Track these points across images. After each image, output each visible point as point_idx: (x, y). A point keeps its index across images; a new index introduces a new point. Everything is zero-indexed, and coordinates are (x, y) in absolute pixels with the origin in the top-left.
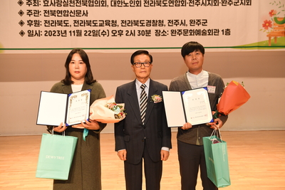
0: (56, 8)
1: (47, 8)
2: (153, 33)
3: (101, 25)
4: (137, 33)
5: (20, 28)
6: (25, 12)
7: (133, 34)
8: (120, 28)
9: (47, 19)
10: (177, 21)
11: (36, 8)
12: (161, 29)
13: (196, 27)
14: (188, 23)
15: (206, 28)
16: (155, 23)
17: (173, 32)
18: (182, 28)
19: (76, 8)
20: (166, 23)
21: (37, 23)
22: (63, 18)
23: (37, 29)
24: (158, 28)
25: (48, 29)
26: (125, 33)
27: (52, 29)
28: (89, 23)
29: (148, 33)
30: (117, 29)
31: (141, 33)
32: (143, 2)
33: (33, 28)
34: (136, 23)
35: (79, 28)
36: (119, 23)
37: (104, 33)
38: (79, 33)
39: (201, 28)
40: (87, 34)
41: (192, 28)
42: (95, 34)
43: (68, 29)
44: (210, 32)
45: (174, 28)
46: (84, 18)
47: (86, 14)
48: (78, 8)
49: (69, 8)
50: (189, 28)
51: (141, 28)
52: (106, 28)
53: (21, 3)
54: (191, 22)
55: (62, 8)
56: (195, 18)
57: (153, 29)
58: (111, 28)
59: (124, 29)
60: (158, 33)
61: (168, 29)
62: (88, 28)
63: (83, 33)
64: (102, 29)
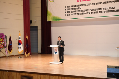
0: (74, 8)
1: (71, 8)
2: (98, 12)
3: (84, 11)
4: (94, 13)
5: (65, 14)
6: (67, 9)
7: (93, 13)
8: (89, 12)
9: (71, 11)
10: (105, 8)
11: (69, 8)
12: (101, 11)
13: (111, 10)
14: (109, 8)
15: (115, 10)
16: (99, 9)
17: (104, 11)
18: (107, 10)
19: (78, 7)
20: (102, 9)
21: (69, 12)
22: (75, 10)
23: (69, 13)
24: (100, 11)
25: (71, 13)
26: (91, 13)
27: (72, 13)
28: (81, 11)
29: (97, 12)
30: (88, 12)
31: (95, 13)
32: (96, 3)
33: (68, 13)
34: (94, 10)
35: (79, 12)
36: (89, 10)
37: (85, 13)
38: (79, 14)
39: (113, 9)
40: (81, 14)
41: (110, 10)
42: (83, 14)
43: (76, 13)
44: (116, 11)
45: (105, 10)
46: (80, 10)
47: (81, 8)
48: (79, 7)
49: (77, 7)
50: (109, 10)
51: (95, 11)
52: (86, 12)
53: (66, 7)
54: (110, 8)
55: (75, 7)
56: (111, 7)
57: (98, 11)
58: (87, 12)
59: (90, 12)
60: (100, 12)
61: (103, 11)
62: (81, 12)
63: (80, 14)
64: (85, 12)
